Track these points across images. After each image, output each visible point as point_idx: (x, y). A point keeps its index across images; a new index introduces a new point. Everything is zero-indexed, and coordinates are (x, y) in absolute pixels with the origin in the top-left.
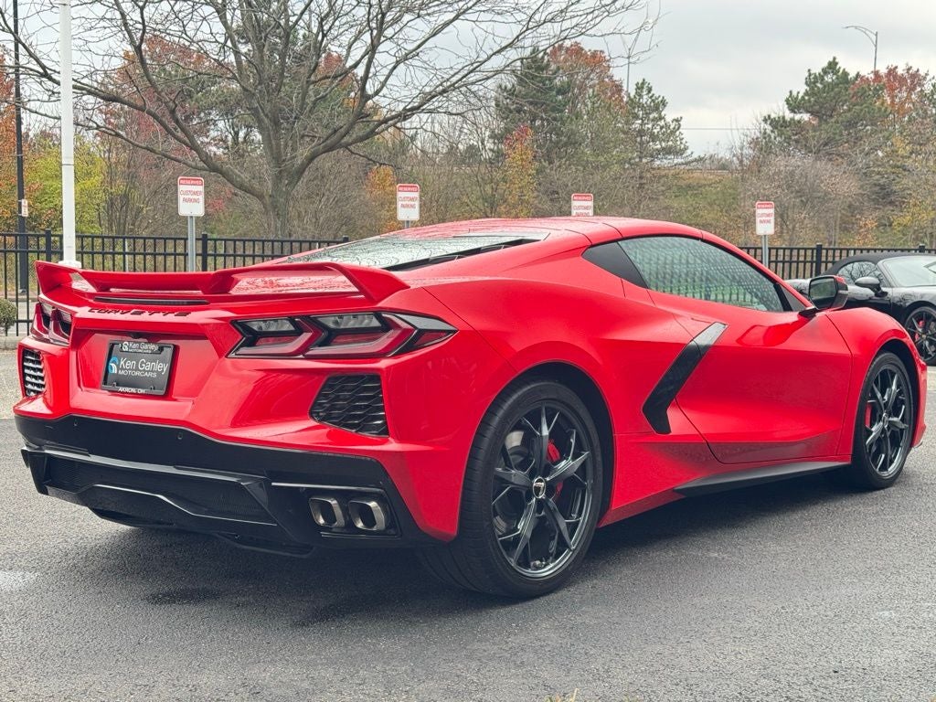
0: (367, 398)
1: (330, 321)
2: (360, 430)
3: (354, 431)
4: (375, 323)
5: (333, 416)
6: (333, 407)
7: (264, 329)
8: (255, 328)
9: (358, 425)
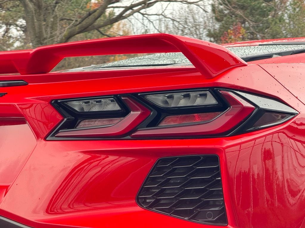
0: (203, 181)
1: (158, 100)
2: (193, 218)
3: (186, 218)
4: (211, 100)
5: (162, 202)
6: (162, 192)
7: (86, 110)
8: (77, 109)
9: (191, 212)
